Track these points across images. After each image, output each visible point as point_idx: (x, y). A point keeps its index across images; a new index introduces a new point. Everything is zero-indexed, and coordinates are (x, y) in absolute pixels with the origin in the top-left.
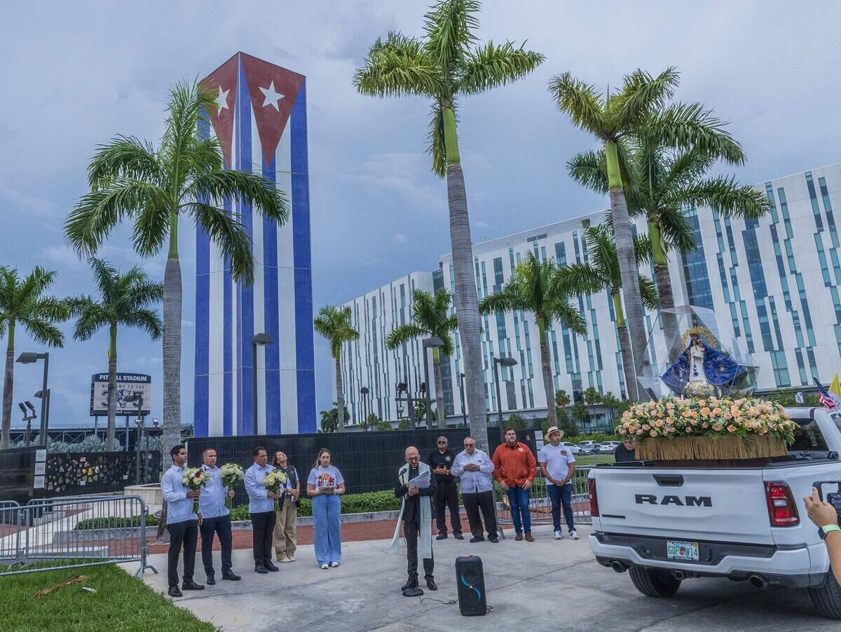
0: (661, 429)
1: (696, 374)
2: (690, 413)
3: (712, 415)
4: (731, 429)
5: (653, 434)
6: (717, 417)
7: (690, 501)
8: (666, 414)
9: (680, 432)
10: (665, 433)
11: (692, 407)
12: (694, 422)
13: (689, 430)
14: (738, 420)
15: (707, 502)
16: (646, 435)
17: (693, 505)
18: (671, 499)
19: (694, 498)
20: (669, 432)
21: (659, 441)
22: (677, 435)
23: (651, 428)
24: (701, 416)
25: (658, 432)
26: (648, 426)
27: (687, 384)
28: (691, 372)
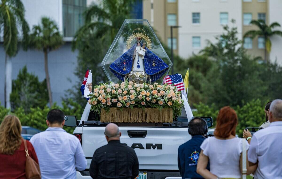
0: (126, 102)
1: (139, 67)
2: (145, 93)
3: (159, 95)
4: (170, 103)
5: (119, 105)
6: (162, 96)
7: (149, 146)
8: (129, 93)
9: (138, 104)
10: (127, 105)
11: (146, 89)
12: (148, 99)
13: (144, 103)
14: (174, 99)
15: (159, 146)
16: (114, 105)
17: (150, 149)
18: (137, 146)
19: (152, 145)
20: (131, 104)
21: (122, 110)
22: (135, 106)
23: (119, 101)
24: (153, 95)
25: (123, 104)
26: (116, 99)
27: (132, 73)
28: (135, 65)
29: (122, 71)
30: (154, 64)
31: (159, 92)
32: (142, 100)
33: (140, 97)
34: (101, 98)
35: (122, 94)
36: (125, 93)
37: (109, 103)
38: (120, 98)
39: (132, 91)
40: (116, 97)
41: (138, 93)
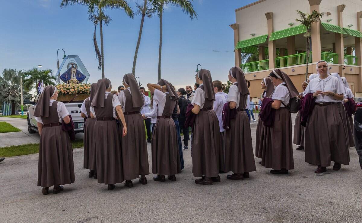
8: (74, 88)
9: (79, 93)
12: (83, 90)
13: (81, 92)
16: (68, 93)
20: (76, 93)
21: (72, 95)
22: (78, 94)
23: (70, 91)
24: (85, 89)
25: (72, 93)
26: (69, 91)
27: (71, 79)
28: (72, 76)
29: (66, 79)
30: (80, 76)
31: (87, 87)
32: (81, 91)
33: (80, 89)
34: (62, 90)
35: (71, 88)
36: (73, 87)
37: (66, 93)
38: (71, 90)
39: (76, 87)
40: (69, 89)
41: (79, 87)
